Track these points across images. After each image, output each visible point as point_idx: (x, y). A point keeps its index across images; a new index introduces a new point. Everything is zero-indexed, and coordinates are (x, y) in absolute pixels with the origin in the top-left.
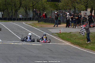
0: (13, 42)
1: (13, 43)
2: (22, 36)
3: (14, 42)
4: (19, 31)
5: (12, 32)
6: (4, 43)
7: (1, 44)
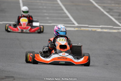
0: (101, 26)
1: (99, 30)
2: (119, 16)
3: (102, 28)
4: (113, 5)
5: (99, 7)
6: (82, 29)
7: (77, 30)
